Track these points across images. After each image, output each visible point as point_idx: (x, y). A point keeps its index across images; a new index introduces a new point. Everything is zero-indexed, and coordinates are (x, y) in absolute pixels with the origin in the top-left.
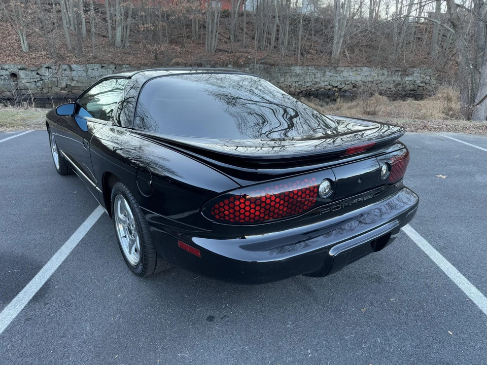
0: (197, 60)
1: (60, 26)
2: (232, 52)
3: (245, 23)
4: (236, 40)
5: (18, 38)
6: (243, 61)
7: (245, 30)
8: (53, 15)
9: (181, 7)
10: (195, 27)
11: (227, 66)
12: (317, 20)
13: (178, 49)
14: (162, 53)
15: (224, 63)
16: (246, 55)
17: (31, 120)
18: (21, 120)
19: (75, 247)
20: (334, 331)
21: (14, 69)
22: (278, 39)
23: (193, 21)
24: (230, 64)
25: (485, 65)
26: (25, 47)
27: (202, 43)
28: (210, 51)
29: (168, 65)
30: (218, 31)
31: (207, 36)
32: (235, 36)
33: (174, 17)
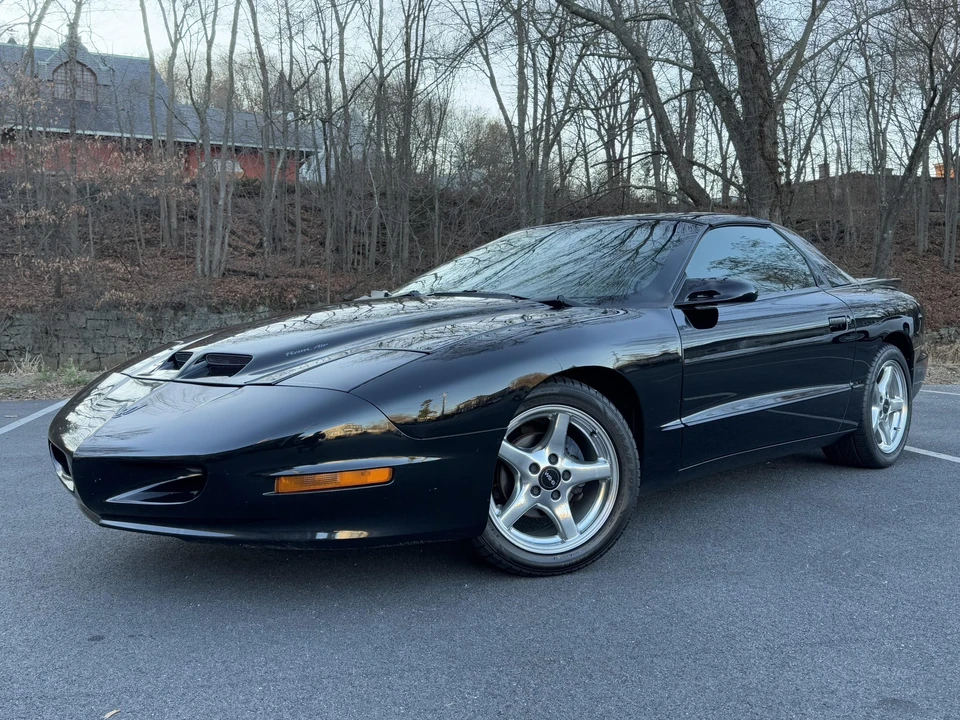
0: (173, 295)
2: (267, 276)
3: (298, 210)
4: (279, 249)
6: (296, 297)
7: (300, 225)
9: (128, 171)
10: (169, 217)
11: (253, 307)
13: (119, 267)
14: (76, 279)
15: (244, 301)
16: (305, 282)
22: (384, 245)
23: (163, 204)
24: (264, 304)
27: (188, 257)
28: (207, 273)
29: (91, 309)
30: (229, 226)
31: (199, 239)
32: (274, 239)
33: (110, 194)
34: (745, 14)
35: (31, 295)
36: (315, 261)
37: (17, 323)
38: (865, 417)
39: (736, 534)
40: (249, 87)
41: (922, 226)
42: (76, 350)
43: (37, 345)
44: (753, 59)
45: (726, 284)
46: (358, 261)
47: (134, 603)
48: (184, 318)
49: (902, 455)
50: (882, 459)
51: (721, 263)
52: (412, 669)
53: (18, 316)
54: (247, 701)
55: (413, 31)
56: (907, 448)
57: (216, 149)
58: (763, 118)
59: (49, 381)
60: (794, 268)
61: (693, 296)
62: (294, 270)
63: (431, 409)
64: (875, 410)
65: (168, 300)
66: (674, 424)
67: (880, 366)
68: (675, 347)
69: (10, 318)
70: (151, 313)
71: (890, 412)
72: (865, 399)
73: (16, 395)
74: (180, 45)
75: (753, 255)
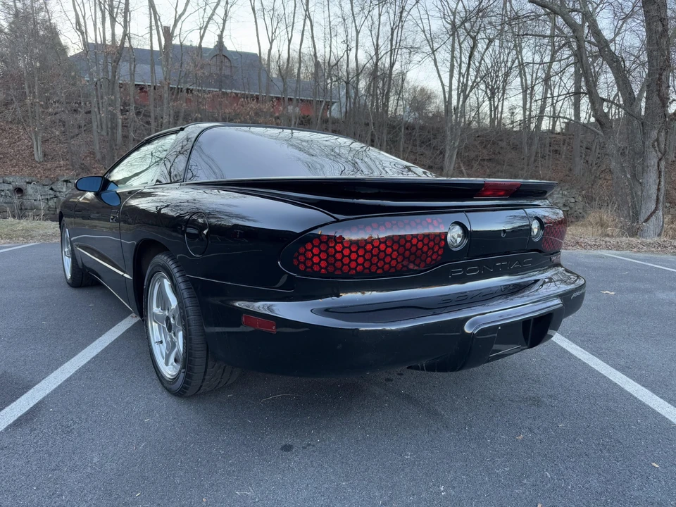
1: (89, 131)
5: (30, 144)
8: (80, 118)
12: (422, 128)
17: (37, 230)
18: (23, 230)
19: (85, 364)
20: (478, 463)
21: (19, 183)
25: (647, 172)
26: (38, 155)
58: (662, 69)
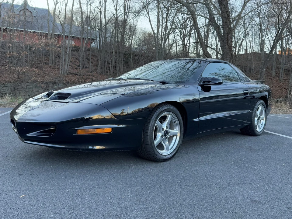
0: (52, 79)
2: (81, 75)
3: (90, 56)
4: (84, 67)
7: (91, 60)
9: (40, 42)
10: (52, 56)
13: (37, 71)
14: (24, 73)
15: (73, 82)
16: (92, 77)
22: (116, 67)
23: (50, 52)
27: (57, 68)
28: (63, 73)
29: (28, 83)
30: (70, 60)
31: (61, 63)
32: (83, 64)
33: (35, 48)
34: (224, 2)
35: (10, 78)
36: (95, 71)
37: (6, 86)
38: (253, 121)
39: (212, 153)
40: (77, 19)
41: (274, 68)
42: (23, 95)
43: (12, 93)
44: (226, 16)
45: (214, 79)
46: (108, 72)
47: (32, 165)
48: (56, 86)
49: (263, 133)
50: (257, 133)
51: (213, 74)
52: (113, 187)
53: (6, 84)
54: (64, 194)
55: (127, 4)
56: (264, 131)
57: (67, 37)
58: (228, 34)
59: (14, 102)
60: (234, 76)
61: (204, 82)
62: (89, 74)
63: (124, 112)
64: (256, 119)
65: (51, 81)
66: (197, 120)
67: (258, 106)
68: (198, 97)
69: (4, 84)
70: (46, 84)
71: (260, 120)
72: (253, 115)
73: (4, 106)
74: (57, 5)
75: (222, 72)
